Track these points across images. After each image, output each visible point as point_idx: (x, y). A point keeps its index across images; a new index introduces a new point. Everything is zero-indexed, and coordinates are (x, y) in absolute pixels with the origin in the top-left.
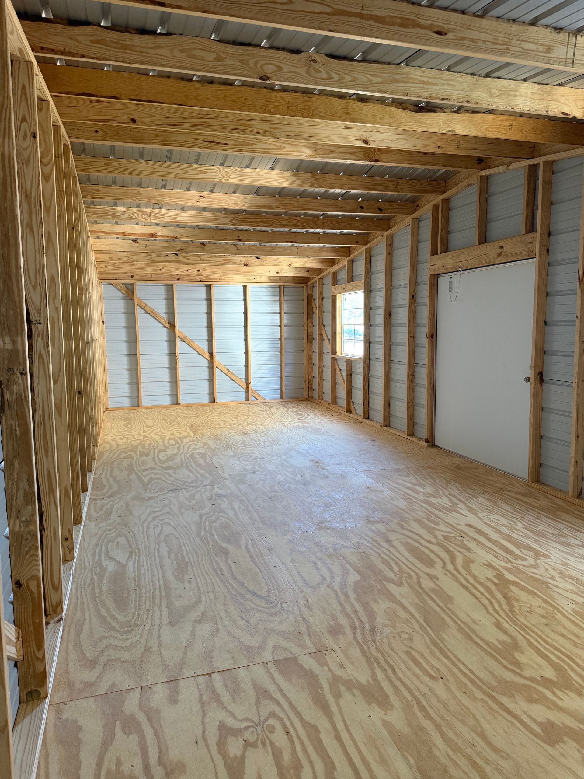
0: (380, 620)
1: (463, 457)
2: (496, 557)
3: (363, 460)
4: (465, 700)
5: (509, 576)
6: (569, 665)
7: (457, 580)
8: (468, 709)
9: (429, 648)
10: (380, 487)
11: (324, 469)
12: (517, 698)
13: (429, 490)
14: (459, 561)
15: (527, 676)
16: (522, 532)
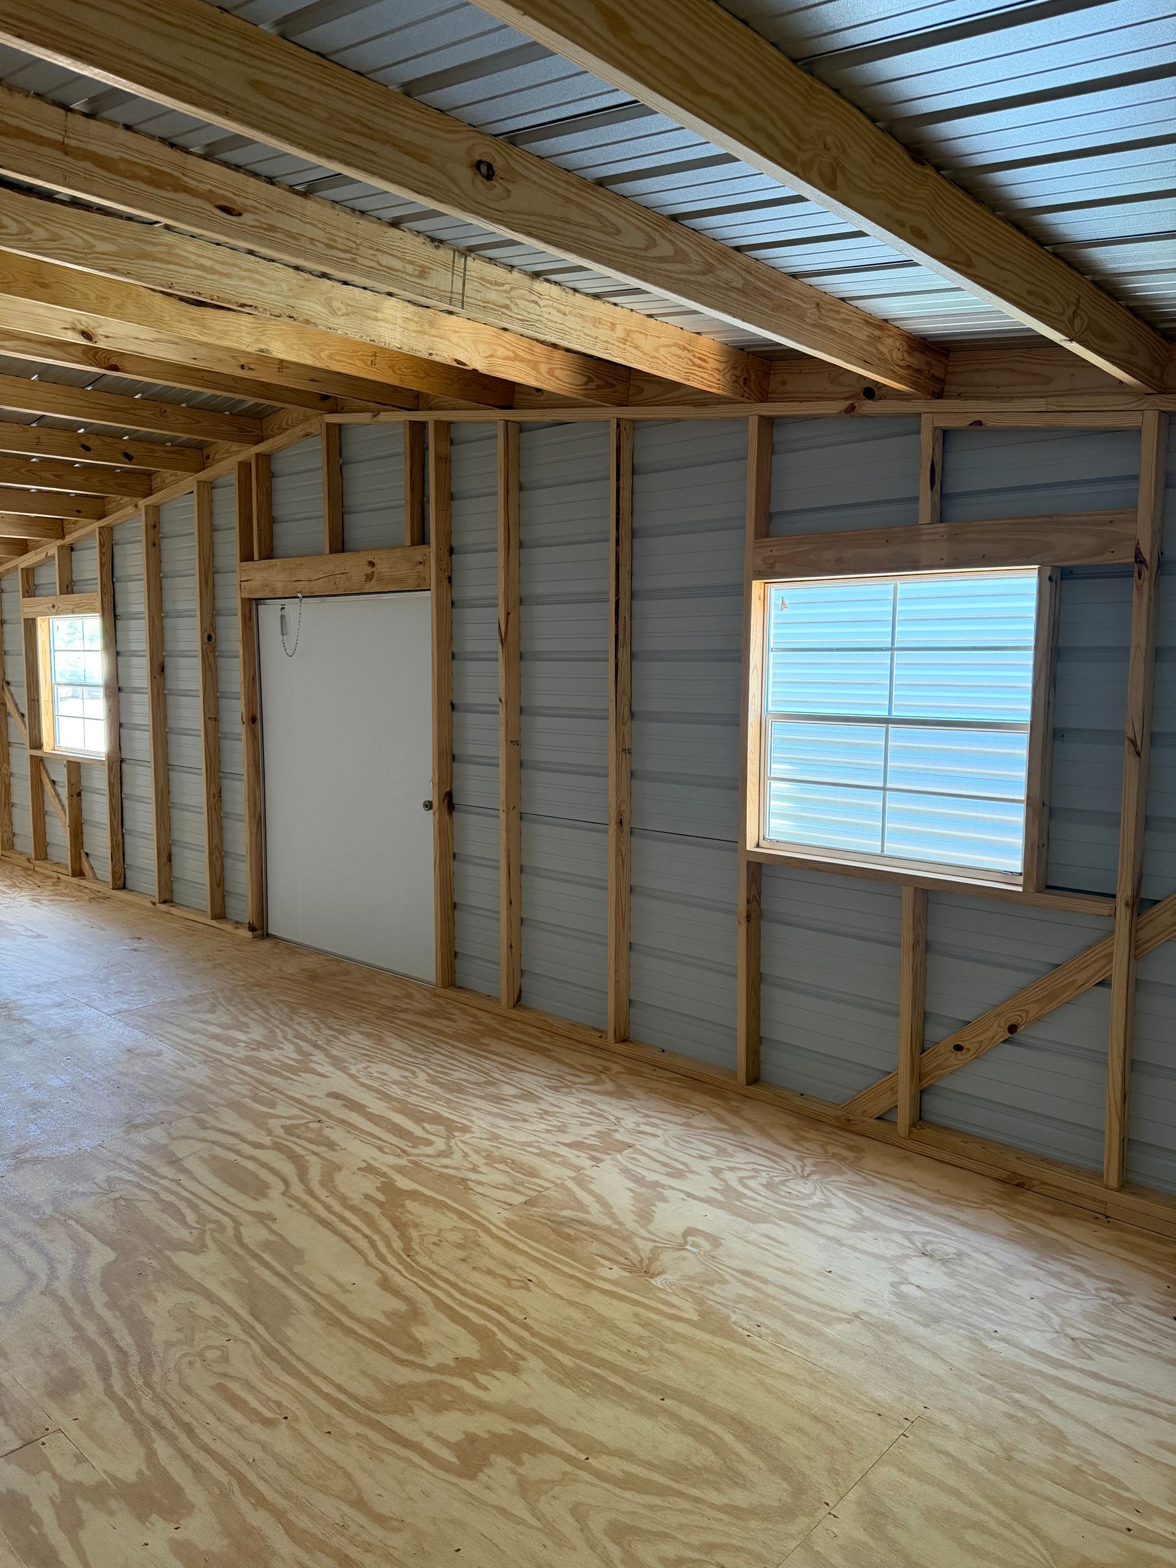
0: (160, 1336)
1: (318, 952)
2: (380, 1149)
3: (114, 988)
4: (328, 1447)
5: (404, 1183)
6: (499, 1324)
7: (311, 1213)
8: (334, 1462)
9: (261, 1365)
10: (155, 1045)
11: (21, 1021)
12: (417, 1410)
13: (257, 1033)
14: (315, 1173)
15: (431, 1365)
16: (425, 1090)
